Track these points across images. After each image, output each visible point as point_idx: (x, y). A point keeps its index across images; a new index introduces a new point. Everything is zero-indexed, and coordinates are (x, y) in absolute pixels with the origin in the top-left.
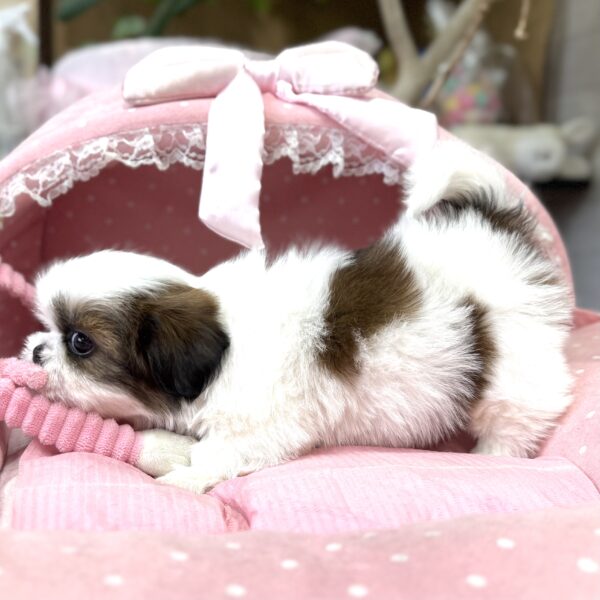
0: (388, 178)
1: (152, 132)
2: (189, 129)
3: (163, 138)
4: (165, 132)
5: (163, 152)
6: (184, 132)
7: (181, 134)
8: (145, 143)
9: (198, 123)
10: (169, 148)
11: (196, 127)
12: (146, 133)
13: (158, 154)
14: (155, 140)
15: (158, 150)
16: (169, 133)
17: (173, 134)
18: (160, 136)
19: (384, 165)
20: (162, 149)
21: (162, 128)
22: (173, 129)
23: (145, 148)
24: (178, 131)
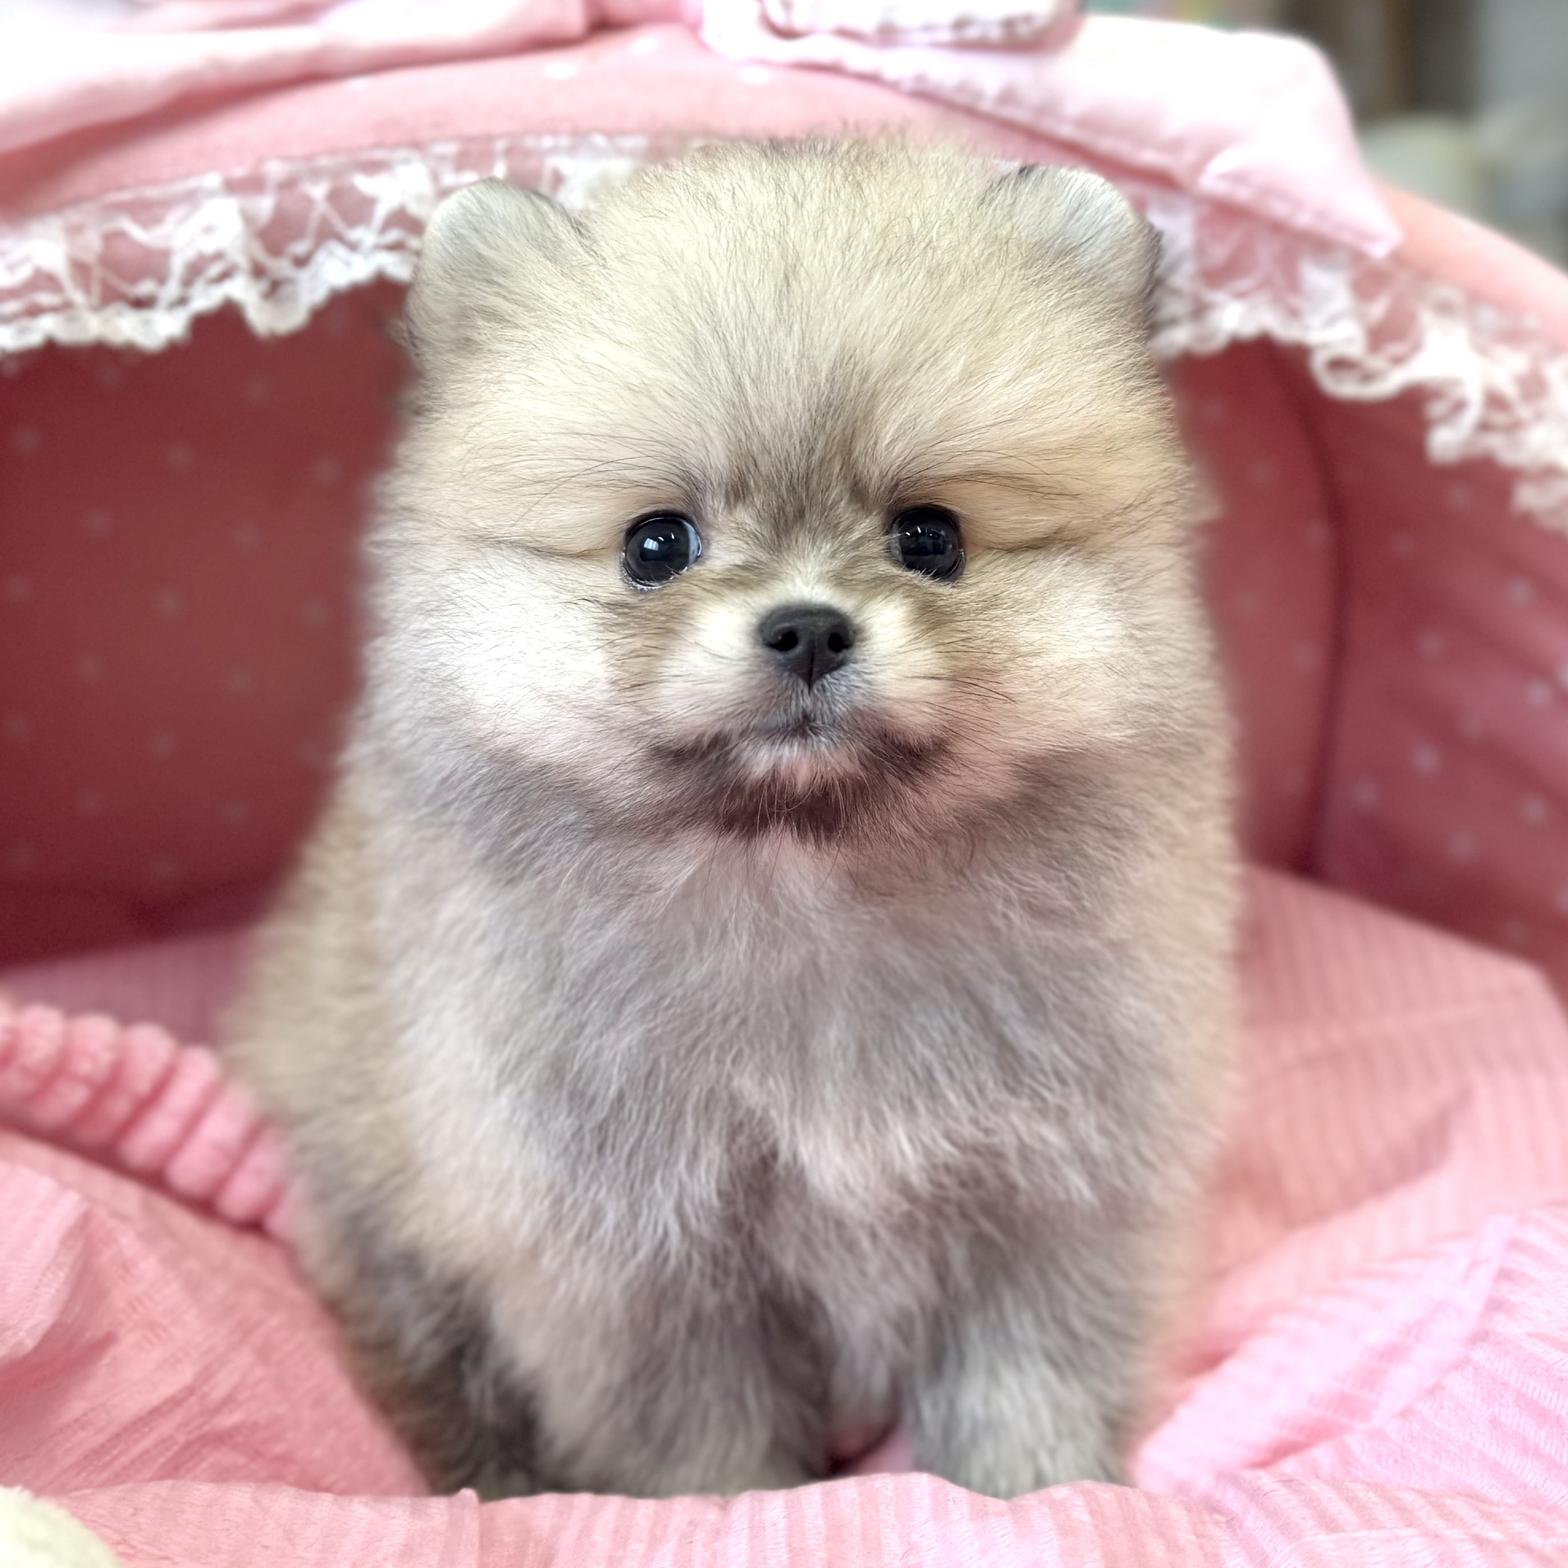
1: (232, 187)
2: (374, 167)
3: (276, 208)
4: (288, 185)
5: (282, 267)
6: (359, 179)
7: (352, 189)
8: (208, 230)
9: (415, 145)
10: (300, 248)
11: (407, 161)
12: (212, 194)
14: (247, 218)
15: (263, 257)
16: (306, 189)
17: (318, 191)
18: (265, 205)
20: (276, 251)
21: (275, 170)
22: (316, 174)
23: (208, 247)
24: (334, 177)
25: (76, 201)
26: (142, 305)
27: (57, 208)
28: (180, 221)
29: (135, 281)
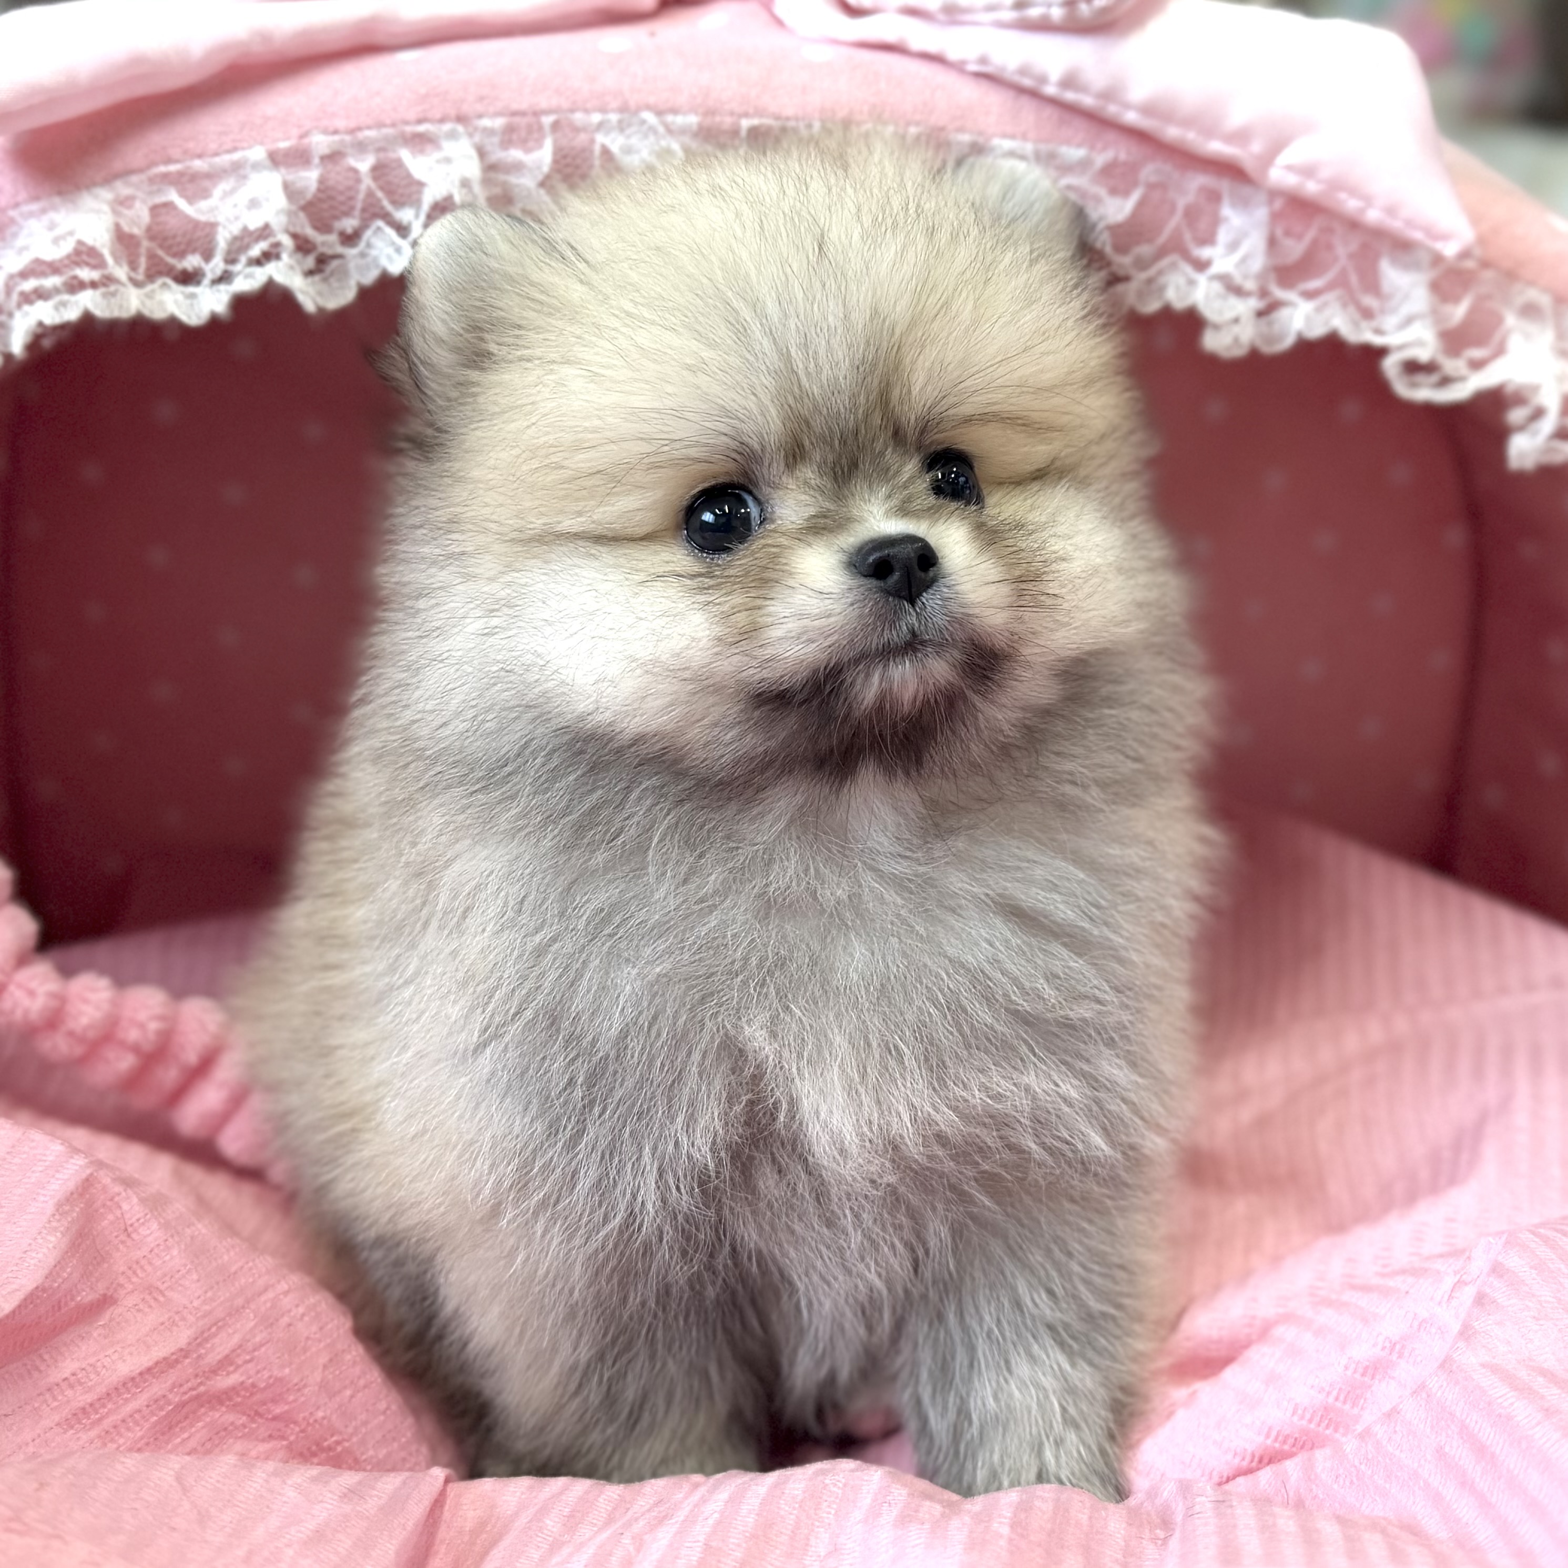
0: (1217, 327)
1: (276, 159)
2: (421, 142)
3: (322, 181)
4: (333, 157)
5: (328, 242)
6: (405, 154)
7: (400, 163)
8: (254, 204)
9: (461, 119)
10: (349, 224)
11: (452, 135)
12: (256, 166)
13: (303, 246)
14: (290, 191)
15: (310, 232)
16: (352, 162)
17: (364, 164)
18: (310, 178)
19: (1202, 279)
20: (323, 227)
21: (320, 143)
22: (361, 147)
23: (254, 222)
24: (380, 150)
25: (124, 174)
26: (188, 278)
27: (108, 181)
28: (226, 194)
29: (181, 255)
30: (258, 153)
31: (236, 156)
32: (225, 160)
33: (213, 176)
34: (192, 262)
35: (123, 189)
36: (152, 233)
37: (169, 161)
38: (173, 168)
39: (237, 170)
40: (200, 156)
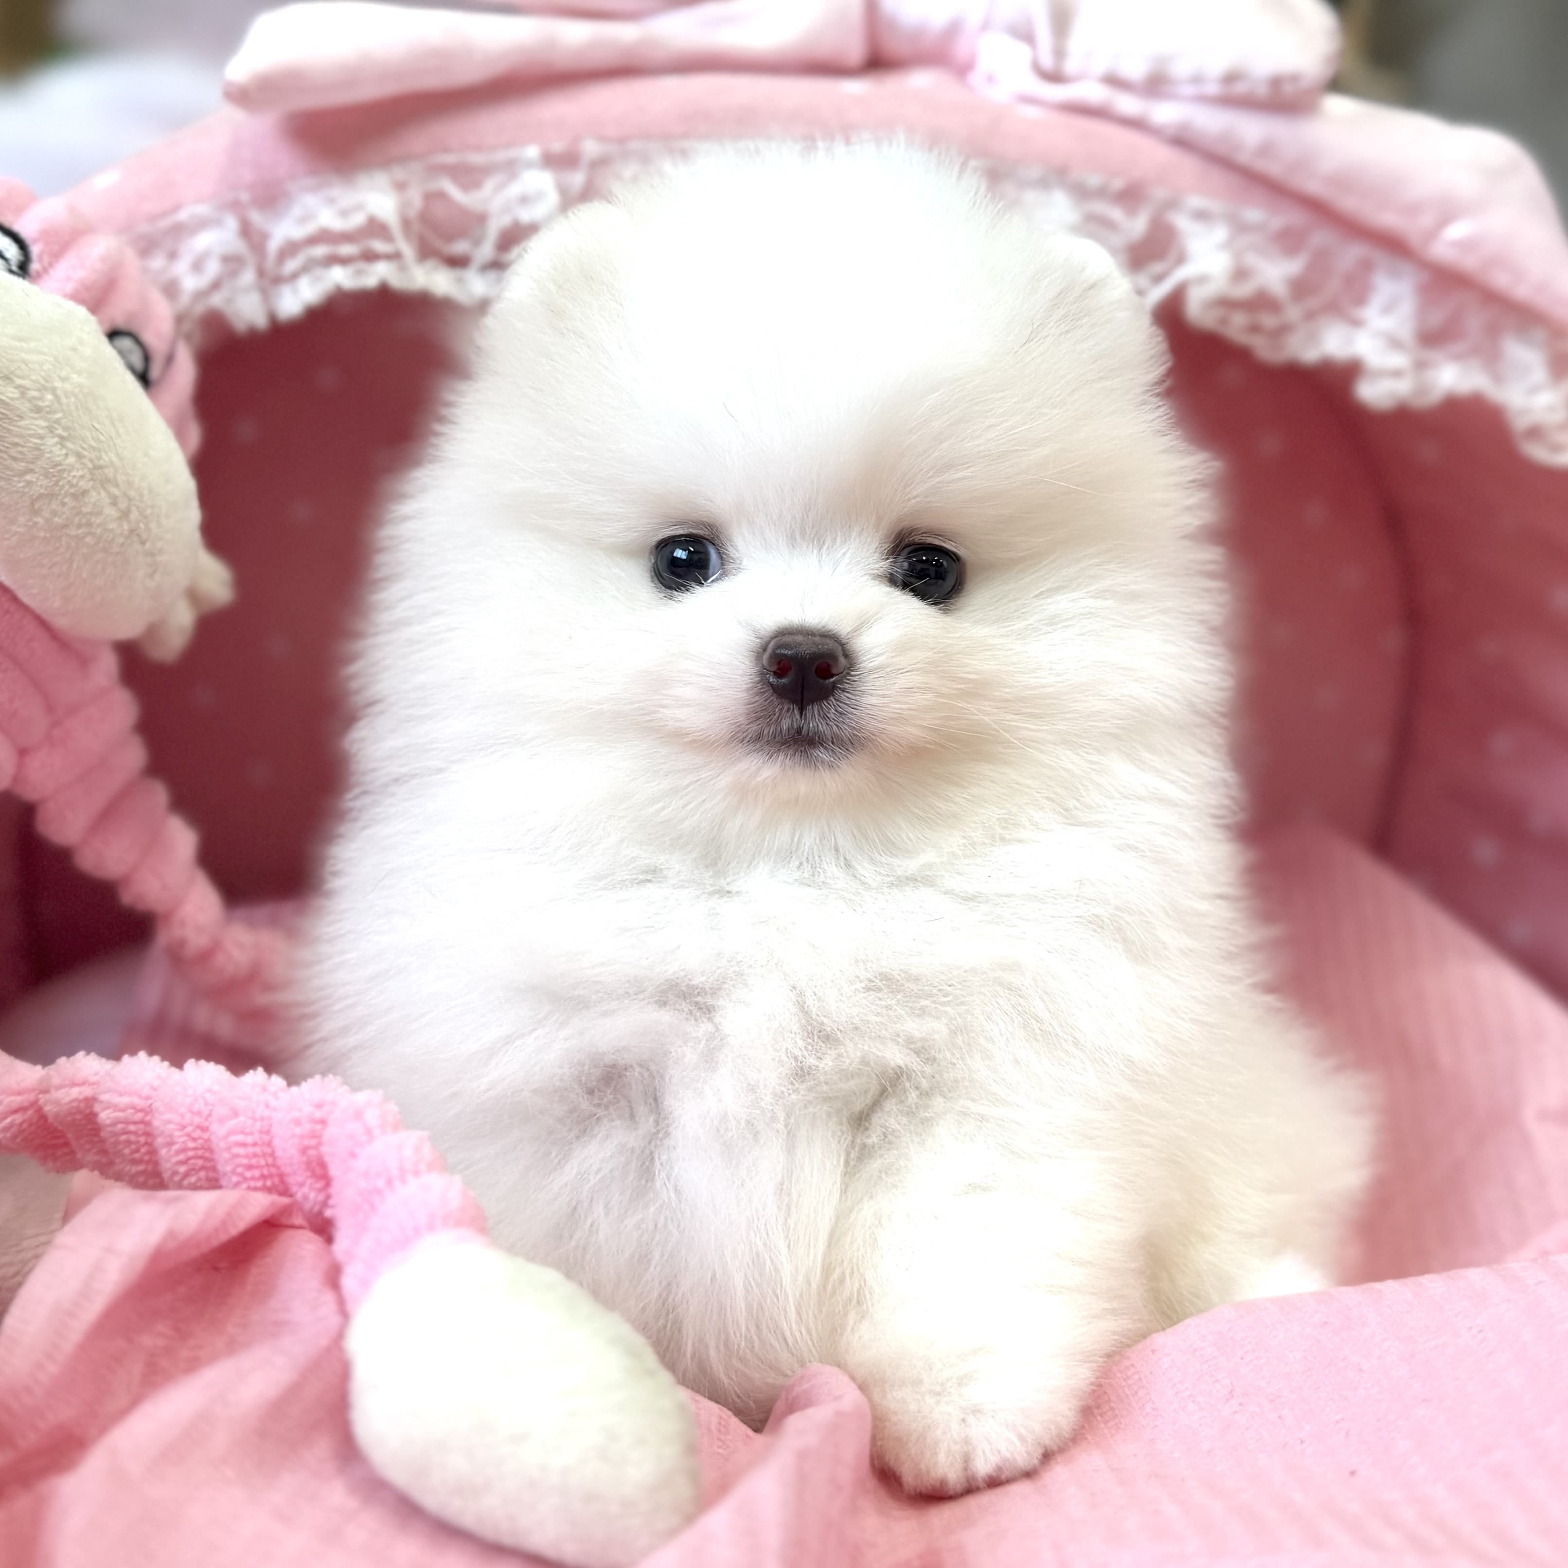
1: (551, 161)
4: (599, 165)
8: (525, 200)
12: (530, 165)
14: (562, 190)
19: (1360, 335)
21: (592, 148)
23: (526, 215)
25: (404, 159)
26: (457, 262)
27: (386, 163)
28: (500, 188)
29: (450, 237)
30: (532, 152)
31: (512, 153)
32: (501, 156)
33: (485, 171)
34: (460, 247)
35: (399, 173)
36: (425, 218)
37: (446, 150)
38: (450, 159)
39: (511, 168)
40: (478, 148)
